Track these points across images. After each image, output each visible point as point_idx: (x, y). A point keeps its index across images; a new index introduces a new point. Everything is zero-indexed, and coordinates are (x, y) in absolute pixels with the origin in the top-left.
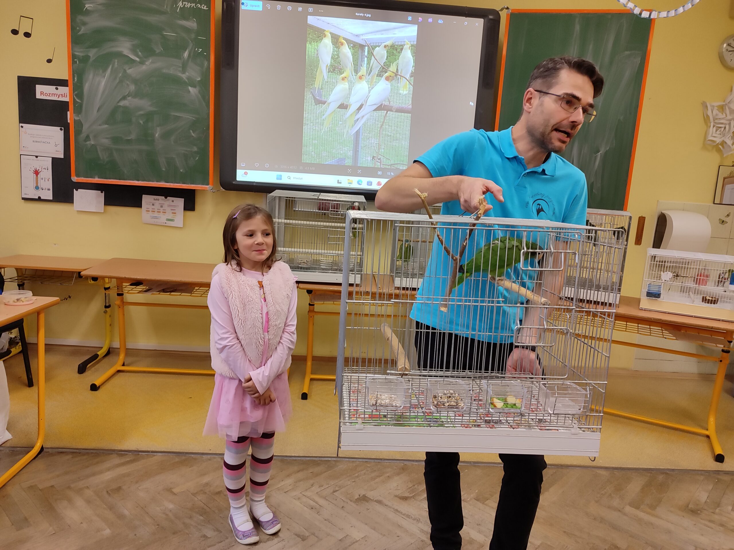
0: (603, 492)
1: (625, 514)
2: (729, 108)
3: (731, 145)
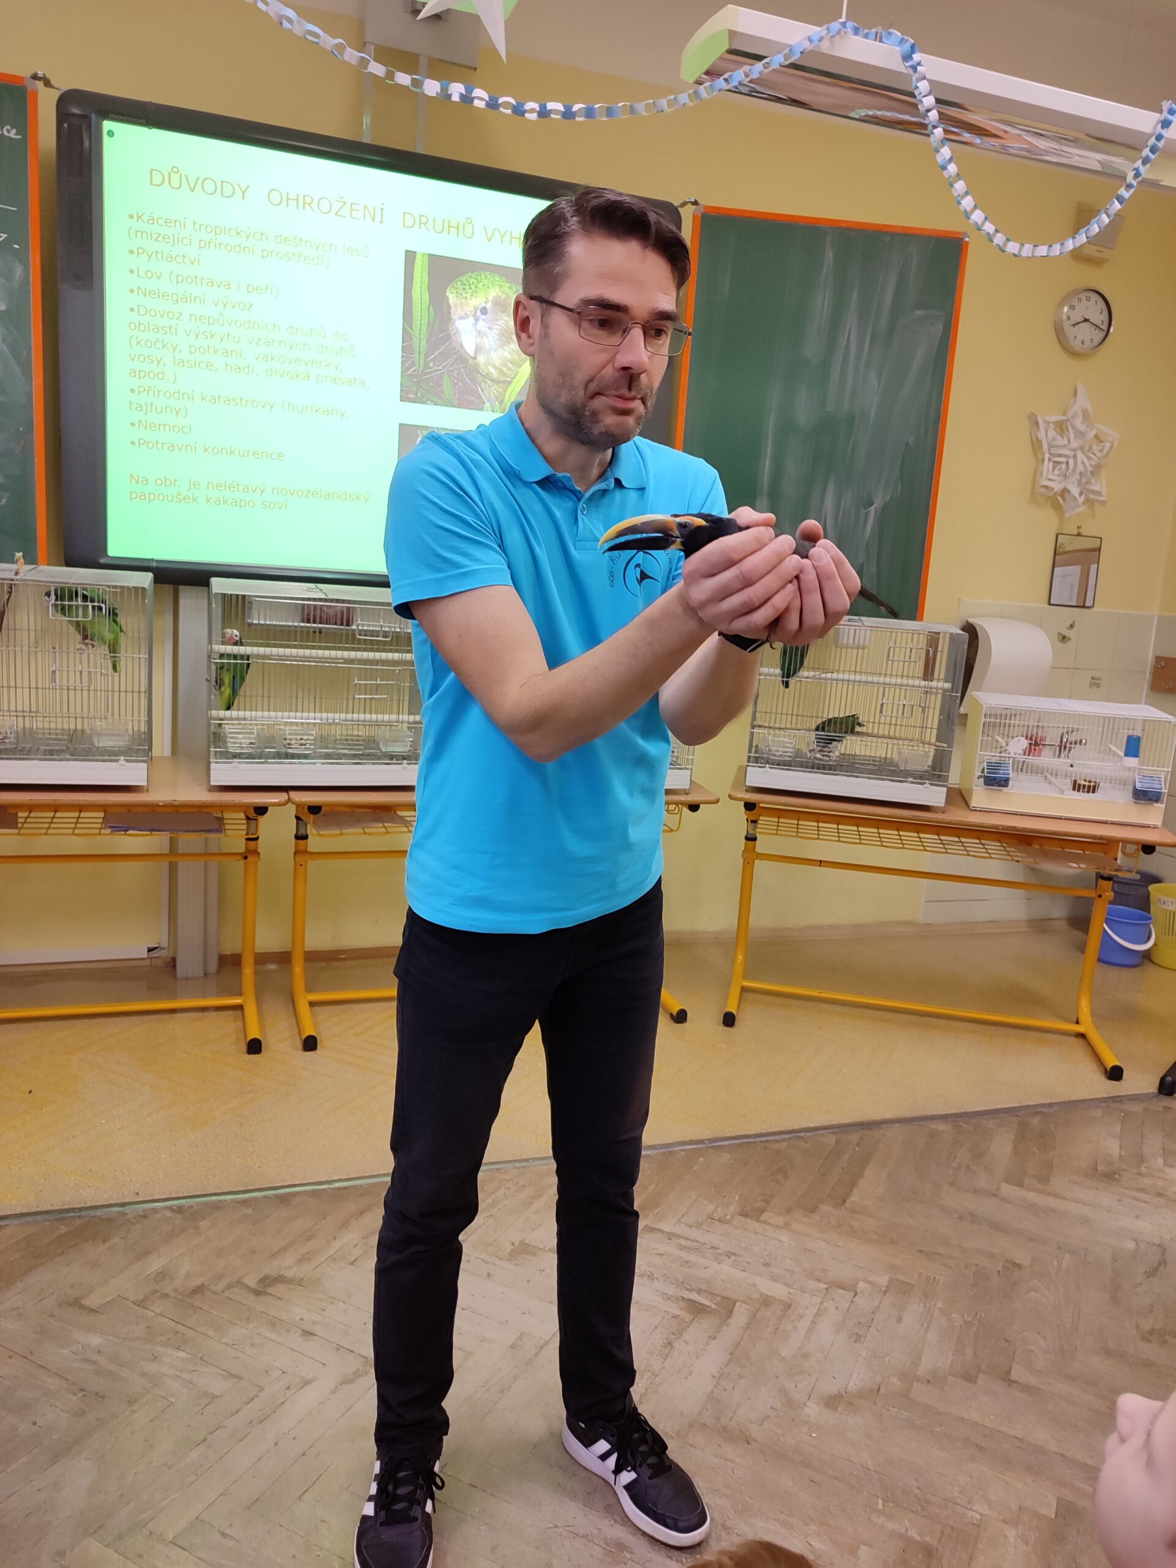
0: (954, 1164)
1: (1006, 1200)
2: (1073, 427)
3: (1077, 496)
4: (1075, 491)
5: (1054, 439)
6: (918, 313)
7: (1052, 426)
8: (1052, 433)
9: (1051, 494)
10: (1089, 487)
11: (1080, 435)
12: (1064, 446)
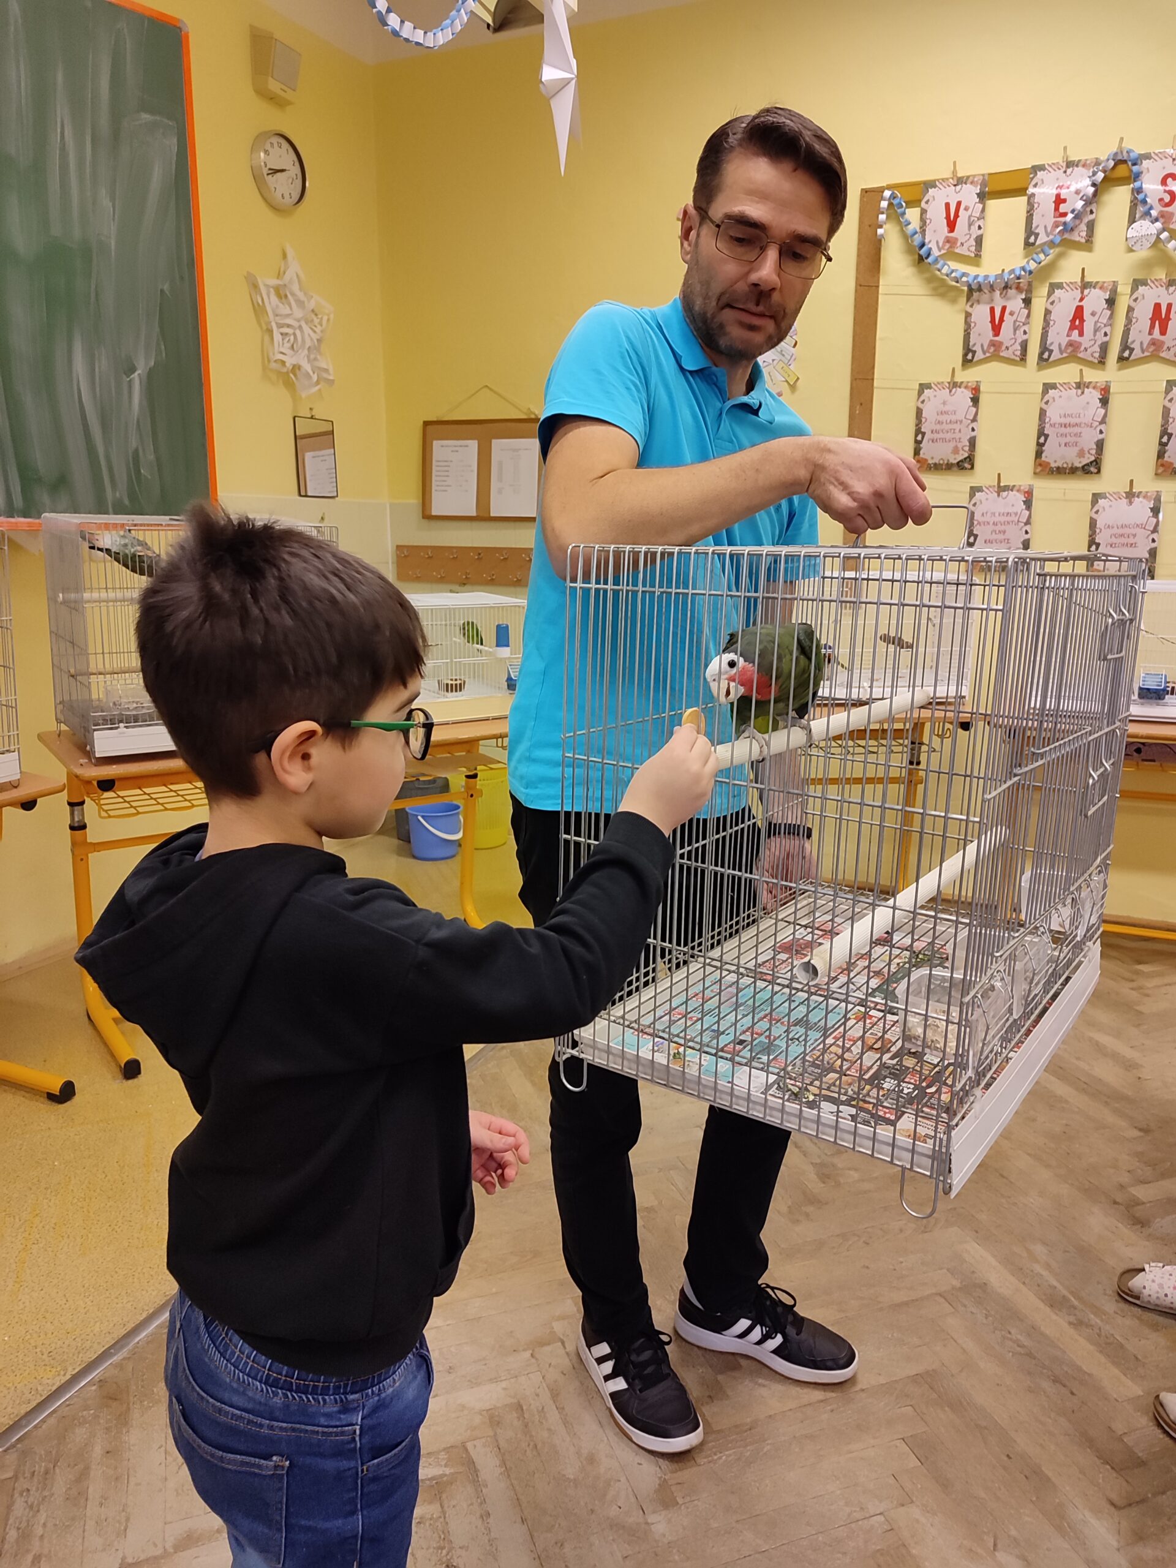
2: (293, 294)
3: (311, 373)
4: (307, 367)
5: (277, 306)
6: (146, 117)
7: (272, 290)
8: (274, 298)
9: (285, 370)
10: (317, 364)
11: (301, 304)
12: (288, 316)
